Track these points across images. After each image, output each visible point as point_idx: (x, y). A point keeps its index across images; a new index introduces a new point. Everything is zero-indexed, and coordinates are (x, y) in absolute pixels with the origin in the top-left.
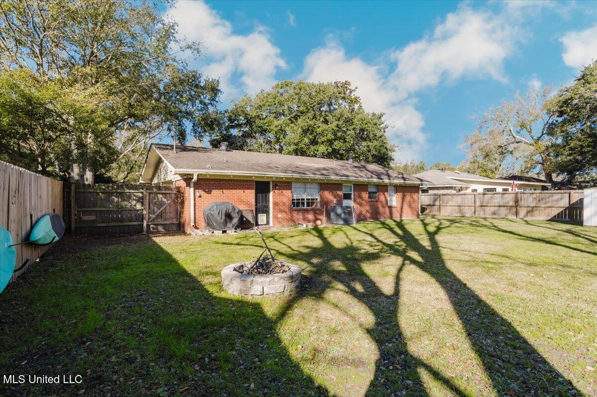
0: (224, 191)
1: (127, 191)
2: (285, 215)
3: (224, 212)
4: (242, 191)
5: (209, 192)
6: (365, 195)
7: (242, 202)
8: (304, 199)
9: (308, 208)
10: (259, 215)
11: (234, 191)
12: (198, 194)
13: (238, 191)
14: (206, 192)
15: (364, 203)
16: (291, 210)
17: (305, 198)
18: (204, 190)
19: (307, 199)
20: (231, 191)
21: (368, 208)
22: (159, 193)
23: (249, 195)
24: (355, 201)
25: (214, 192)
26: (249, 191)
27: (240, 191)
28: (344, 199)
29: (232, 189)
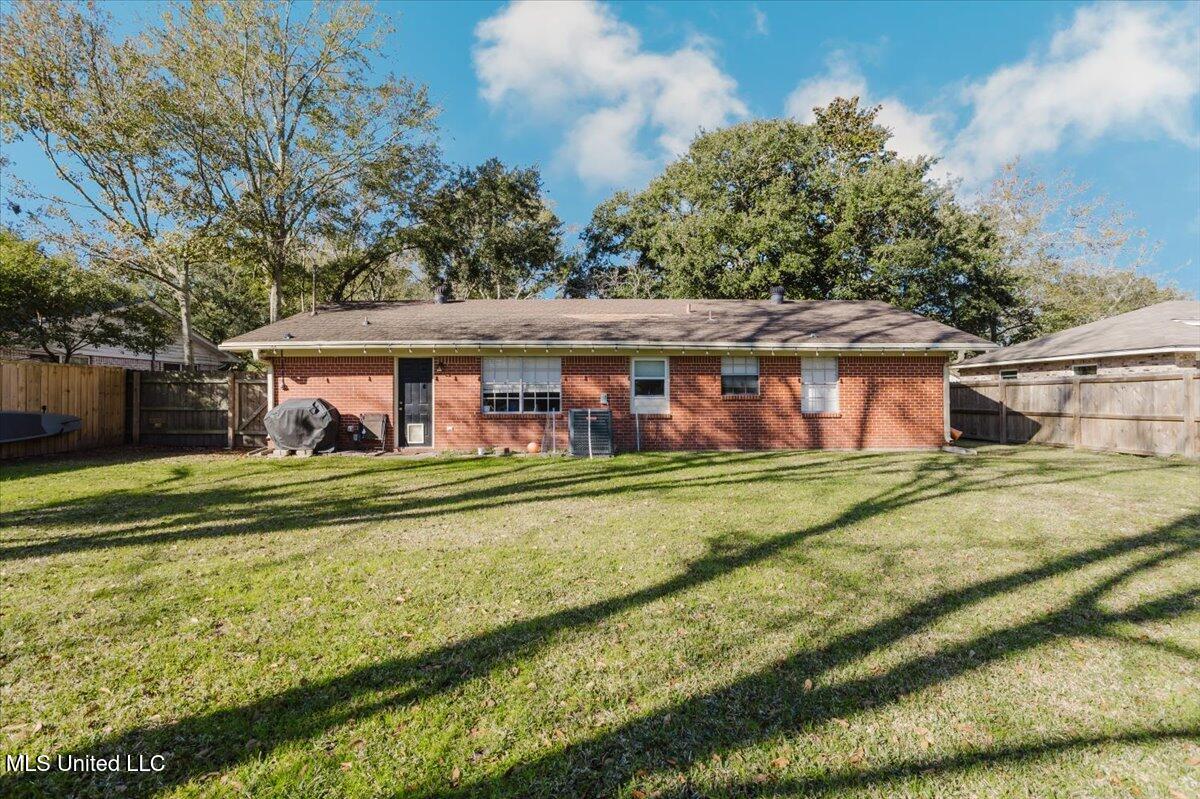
0: (330, 378)
1: (207, 380)
2: (463, 427)
3: (293, 417)
4: (367, 378)
5: (303, 381)
6: (711, 386)
7: (364, 398)
8: (517, 395)
9: (525, 413)
10: (409, 425)
11: (349, 379)
12: (280, 385)
13: (358, 378)
14: (297, 381)
15: (706, 403)
16: (481, 417)
17: (519, 390)
18: (293, 378)
19: (526, 395)
20: (344, 378)
21: (722, 415)
22: (256, 384)
23: (383, 387)
24: (674, 399)
25: (312, 380)
26: (380, 377)
27: (361, 377)
28: (637, 393)
29: (345, 375)
